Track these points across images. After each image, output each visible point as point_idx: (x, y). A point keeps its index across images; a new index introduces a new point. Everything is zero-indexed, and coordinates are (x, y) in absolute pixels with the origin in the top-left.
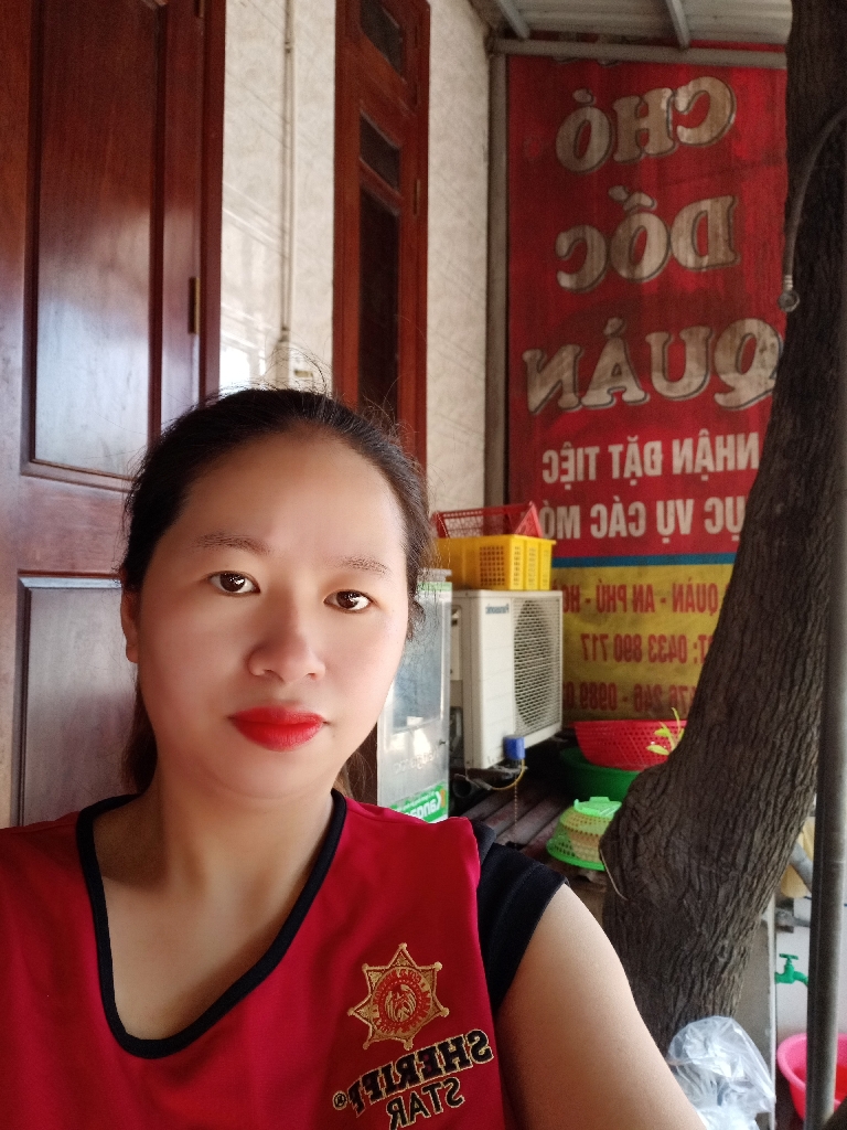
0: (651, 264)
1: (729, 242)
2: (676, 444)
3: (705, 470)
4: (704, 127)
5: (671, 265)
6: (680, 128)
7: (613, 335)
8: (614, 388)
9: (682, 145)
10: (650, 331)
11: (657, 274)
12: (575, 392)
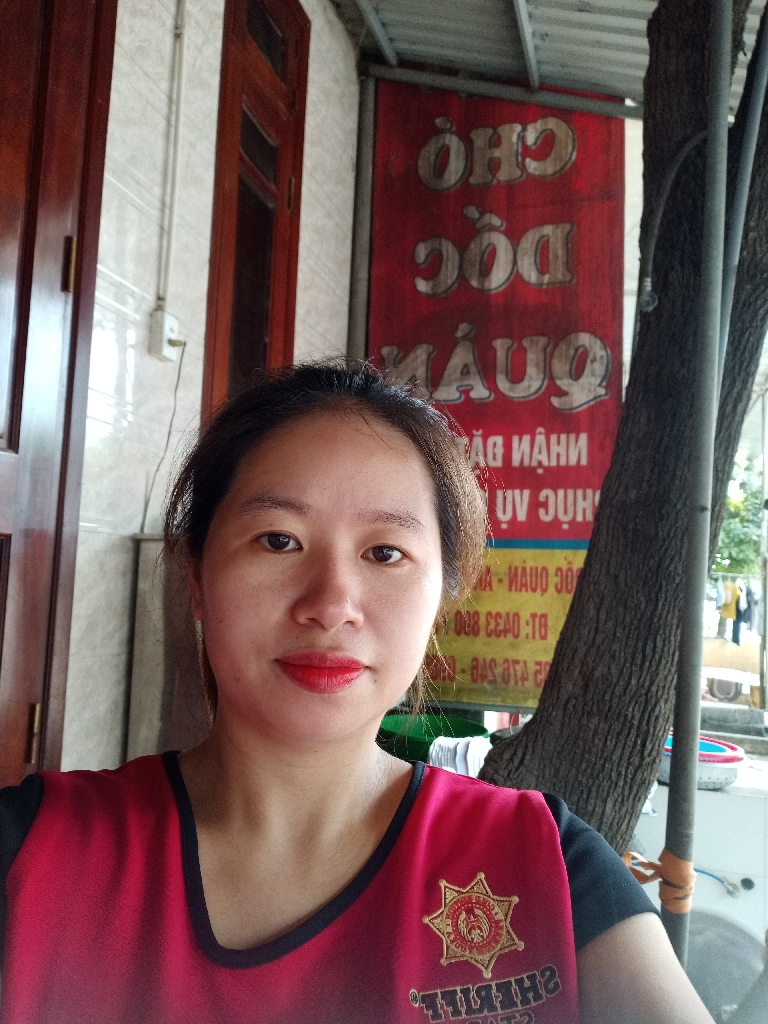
0: (498, 278)
1: (567, 264)
2: (515, 439)
3: (540, 464)
4: (549, 160)
5: (516, 280)
6: (528, 160)
7: (464, 337)
8: (462, 386)
9: (529, 175)
10: (495, 338)
11: (504, 287)
12: (427, 387)
